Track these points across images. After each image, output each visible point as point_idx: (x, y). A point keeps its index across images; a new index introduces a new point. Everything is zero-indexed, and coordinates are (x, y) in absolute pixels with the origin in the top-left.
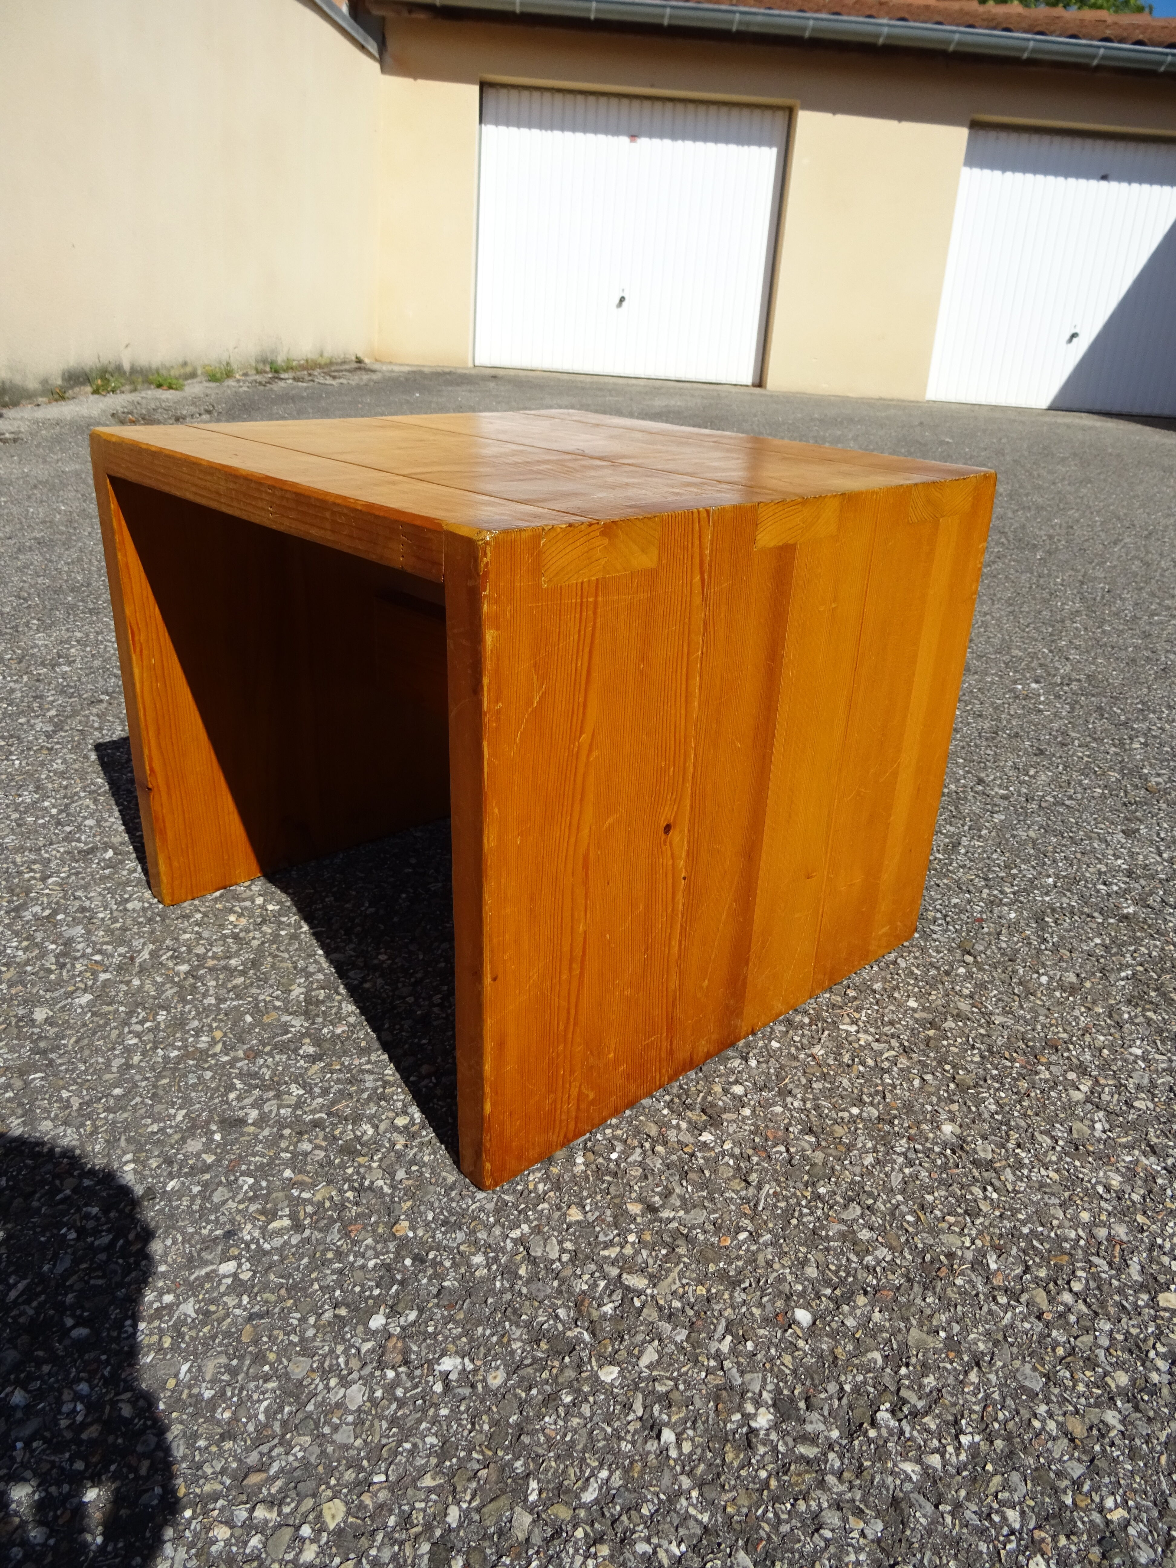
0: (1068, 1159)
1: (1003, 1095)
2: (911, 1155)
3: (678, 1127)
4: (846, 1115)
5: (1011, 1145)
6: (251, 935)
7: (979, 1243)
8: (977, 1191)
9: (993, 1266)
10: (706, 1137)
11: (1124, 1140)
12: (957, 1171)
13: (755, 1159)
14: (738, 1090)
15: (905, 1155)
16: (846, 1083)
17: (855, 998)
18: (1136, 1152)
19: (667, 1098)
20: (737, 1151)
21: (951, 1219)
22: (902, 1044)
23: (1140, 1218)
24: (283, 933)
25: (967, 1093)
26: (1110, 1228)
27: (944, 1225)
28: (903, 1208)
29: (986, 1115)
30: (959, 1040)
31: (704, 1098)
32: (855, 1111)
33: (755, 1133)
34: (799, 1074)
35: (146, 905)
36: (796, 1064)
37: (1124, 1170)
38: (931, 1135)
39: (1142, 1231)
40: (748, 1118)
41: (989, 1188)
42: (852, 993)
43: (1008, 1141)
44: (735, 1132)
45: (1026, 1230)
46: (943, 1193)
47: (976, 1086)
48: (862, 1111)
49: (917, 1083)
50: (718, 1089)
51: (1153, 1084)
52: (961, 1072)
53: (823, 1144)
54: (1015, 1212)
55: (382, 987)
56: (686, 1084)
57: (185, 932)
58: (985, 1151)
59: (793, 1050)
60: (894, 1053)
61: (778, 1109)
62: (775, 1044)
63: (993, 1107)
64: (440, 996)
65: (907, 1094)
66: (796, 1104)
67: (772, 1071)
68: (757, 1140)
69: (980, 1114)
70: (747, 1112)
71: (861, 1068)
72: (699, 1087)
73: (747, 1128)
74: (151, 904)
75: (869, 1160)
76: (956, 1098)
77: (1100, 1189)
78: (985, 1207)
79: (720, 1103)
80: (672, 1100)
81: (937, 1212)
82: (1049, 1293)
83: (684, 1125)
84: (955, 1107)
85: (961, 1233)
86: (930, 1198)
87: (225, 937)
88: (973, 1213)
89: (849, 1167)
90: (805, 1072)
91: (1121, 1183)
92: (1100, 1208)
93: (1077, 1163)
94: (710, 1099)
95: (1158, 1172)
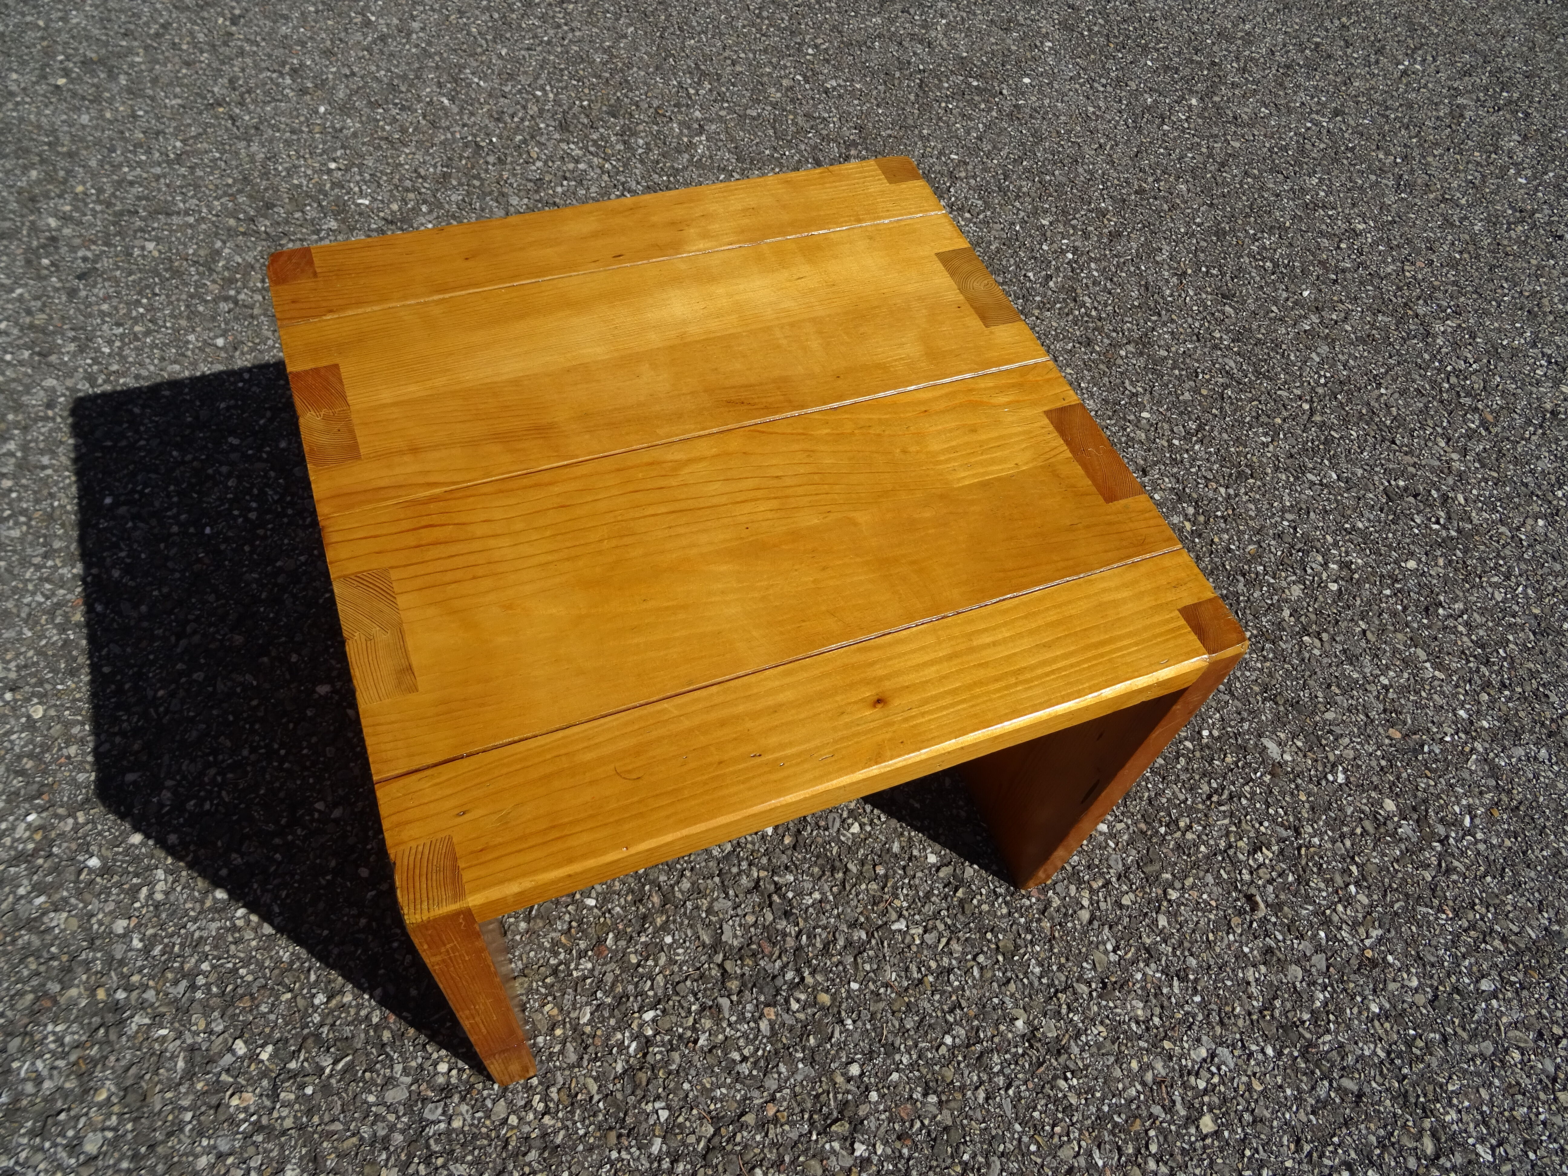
0: (1104, 1003)
1: (1038, 948)
2: (1007, 1071)
3: (833, 1151)
4: (943, 1050)
5: (1064, 1010)
6: (275, 1114)
7: (1083, 1143)
8: (1062, 1083)
9: (1100, 1163)
10: (860, 1149)
11: (1129, 955)
12: (1042, 1069)
13: (905, 1151)
14: (855, 1070)
15: (1001, 1071)
16: (927, 1005)
17: (886, 876)
18: (1142, 965)
19: (806, 1116)
20: (889, 1151)
21: (1057, 1129)
22: (946, 924)
23: (1167, 1045)
24: (309, 1091)
25: (1015, 962)
26: (1153, 1069)
27: (1056, 1140)
28: (1025, 1139)
29: (1036, 983)
30: (983, 891)
31: (835, 1098)
32: (948, 1040)
33: (890, 1120)
34: (889, 1016)
35: (110, 1135)
36: (882, 1005)
37: (1139, 992)
38: (1010, 1035)
39: (1170, 1058)
40: (877, 1103)
41: (1069, 1075)
42: (881, 870)
43: (1060, 1006)
44: (878, 1128)
45: (1106, 1108)
46: (1043, 1102)
47: (1017, 947)
48: (954, 1038)
49: (976, 972)
50: (840, 1079)
51: (1127, 869)
52: (1001, 936)
53: (944, 1098)
54: (1091, 1090)
55: (473, 1118)
56: (813, 1088)
57: (197, 1156)
58: (1050, 1029)
59: (871, 986)
60: (944, 941)
61: (895, 1076)
62: (855, 986)
63: (1037, 970)
64: (537, 1098)
65: (974, 991)
66: (905, 1061)
67: (868, 1026)
68: (897, 1127)
69: (1031, 983)
70: (874, 1096)
71: (931, 978)
72: (825, 1087)
73: (883, 1117)
74: (115, 1129)
75: (981, 1095)
76: (1009, 974)
77: (1134, 1026)
78: (1074, 1101)
79: (850, 1097)
80: (811, 1117)
81: (1047, 1128)
82: (1139, 1166)
83: (836, 1145)
84: (1012, 986)
85: (1070, 1141)
86: (1036, 1114)
87: (247, 1136)
88: (1069, 1110)
89: (971, 1113)
90: (893, 1013)
91: (1143, 1009)
92: (1141, 1049)
93: (1111, 1004)
94: (840, 1096)
95: (1160, 979)
